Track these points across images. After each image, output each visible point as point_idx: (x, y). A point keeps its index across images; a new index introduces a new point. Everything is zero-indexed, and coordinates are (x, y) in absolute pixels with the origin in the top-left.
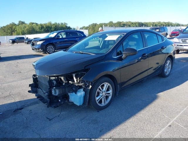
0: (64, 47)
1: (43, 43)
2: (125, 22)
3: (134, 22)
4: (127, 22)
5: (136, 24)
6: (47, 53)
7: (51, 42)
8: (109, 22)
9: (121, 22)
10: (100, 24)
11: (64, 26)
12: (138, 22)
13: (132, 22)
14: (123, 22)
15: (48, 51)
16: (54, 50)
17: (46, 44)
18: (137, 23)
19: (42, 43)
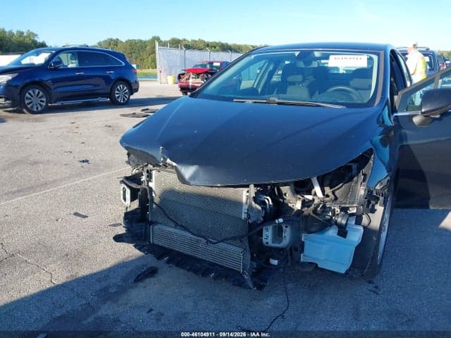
0: (69, 94)
1: (14, 79)
2: (190, 40)
3: (210, 41)
4: (195, 41)
5: (215, 48)
6: (25, 110)
7: (37, 79)
8: (151, 38)
9: (181, 39)
10: (129, 40)
11: (27, 41)
12: (220, 43)
13: (206, 41)
14: (185, 40)
15: (29, 104)
16: (47, 104)
17: (20, 84)
18: (217, 44)
19: (8, 81)
